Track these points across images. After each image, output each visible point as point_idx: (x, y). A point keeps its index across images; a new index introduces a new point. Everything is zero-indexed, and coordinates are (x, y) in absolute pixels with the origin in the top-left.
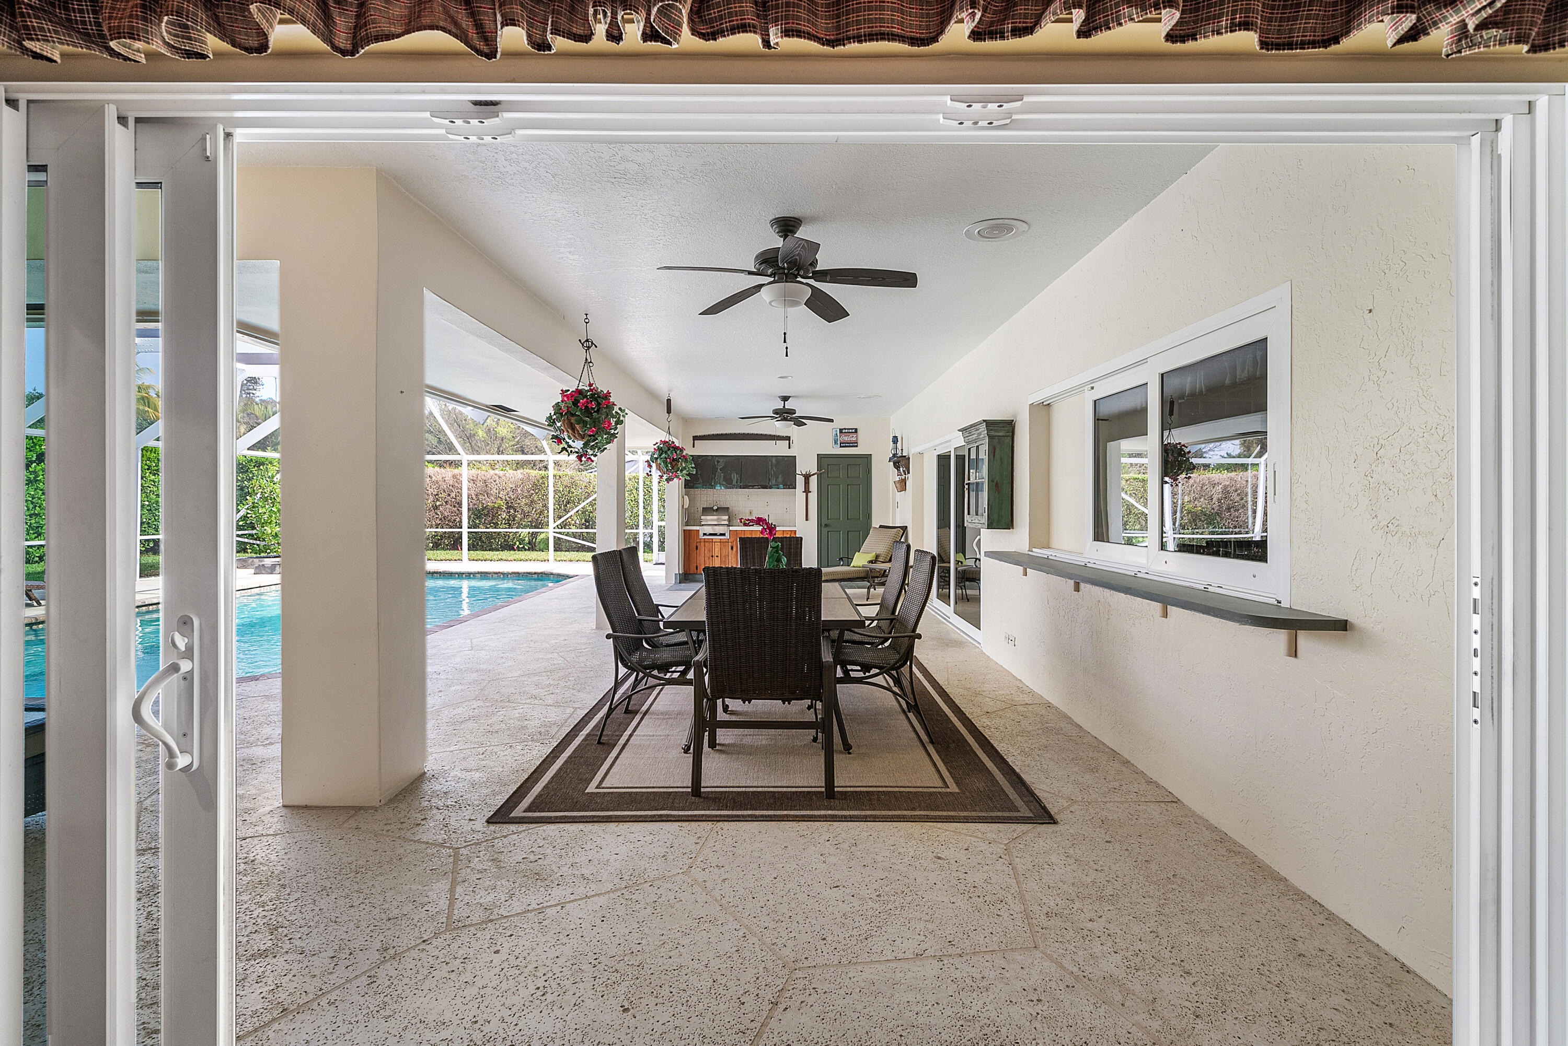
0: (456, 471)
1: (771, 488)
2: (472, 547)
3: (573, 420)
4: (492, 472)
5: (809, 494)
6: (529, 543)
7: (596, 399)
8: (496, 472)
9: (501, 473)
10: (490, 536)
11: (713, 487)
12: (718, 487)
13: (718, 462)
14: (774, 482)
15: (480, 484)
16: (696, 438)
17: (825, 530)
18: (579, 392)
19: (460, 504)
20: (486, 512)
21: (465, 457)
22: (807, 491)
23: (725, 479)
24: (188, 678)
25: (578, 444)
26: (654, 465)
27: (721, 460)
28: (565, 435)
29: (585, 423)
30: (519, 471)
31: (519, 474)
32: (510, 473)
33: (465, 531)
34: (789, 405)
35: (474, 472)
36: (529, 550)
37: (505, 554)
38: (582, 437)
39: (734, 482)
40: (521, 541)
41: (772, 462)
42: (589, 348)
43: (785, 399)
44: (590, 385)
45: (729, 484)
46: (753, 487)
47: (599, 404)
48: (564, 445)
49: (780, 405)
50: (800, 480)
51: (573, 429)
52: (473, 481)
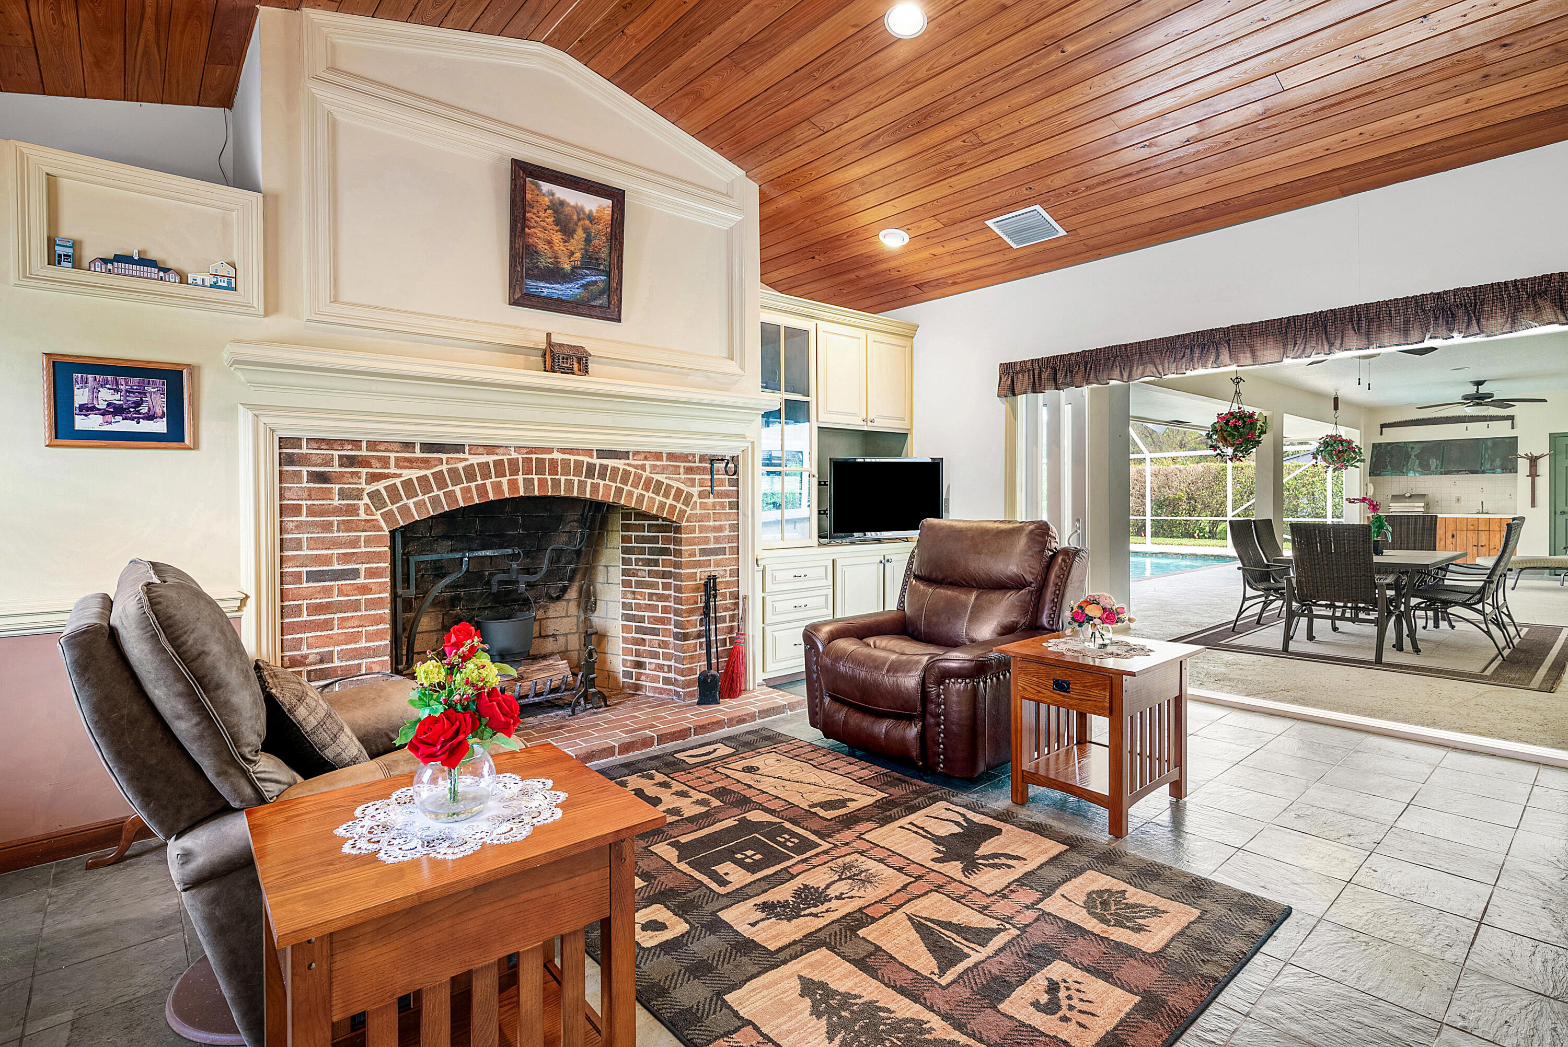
0: (1140, 467)
1: (1483, 472)
2: (1155, 534)
3: (1225, 434)
4: (1173, 467)
5: (1537, 478)
6: (1210, 532)
7: (1243, 419)
8: (1177, 466)
9: (1182, 467)
10: (1171, 524)
11: (1403, 474)
12: (1411, 474)
13: (1412, 448)
14: (1488, 466)
15: (1162, 478)
16: (1383, 426)
17: (1561, 520)
18: (1231, 414)
19: (1143, 496)
20: (1167, 502)
21: (1148, 456)
22: (1533, 474)
23: (1421, 465)
24: (1079, 535)
25: (1230, 451)
26: (1319, 457)
27: (1417, 446)
28: (1220, 444)
29: (1234, 436)
30: (1199, 465)
31: (1200, 467)
32: (1191, 466)
33: (1148, 518)
34: (1483, 389)
35: (1156, 467)
36: (1209, 538)
37: (1186, 541)
38: (1232, 445)
39: (1433, 468)
40: (1202, 530)
41: (1486, 445)
42: (1238, 383)
43: (1479, 383)
44: (1239, 408)
45: (1425, 469)
46: (1458, 472)
47: (1244, 422)
48: (1218, 451)
49: (1472, 390)
50: (1523, 465)
51: (1226, 440)
52: (1155, 475)
